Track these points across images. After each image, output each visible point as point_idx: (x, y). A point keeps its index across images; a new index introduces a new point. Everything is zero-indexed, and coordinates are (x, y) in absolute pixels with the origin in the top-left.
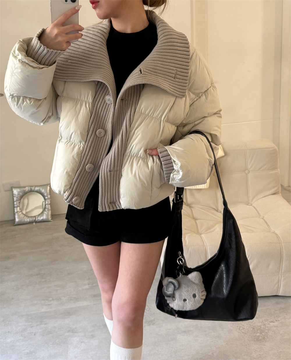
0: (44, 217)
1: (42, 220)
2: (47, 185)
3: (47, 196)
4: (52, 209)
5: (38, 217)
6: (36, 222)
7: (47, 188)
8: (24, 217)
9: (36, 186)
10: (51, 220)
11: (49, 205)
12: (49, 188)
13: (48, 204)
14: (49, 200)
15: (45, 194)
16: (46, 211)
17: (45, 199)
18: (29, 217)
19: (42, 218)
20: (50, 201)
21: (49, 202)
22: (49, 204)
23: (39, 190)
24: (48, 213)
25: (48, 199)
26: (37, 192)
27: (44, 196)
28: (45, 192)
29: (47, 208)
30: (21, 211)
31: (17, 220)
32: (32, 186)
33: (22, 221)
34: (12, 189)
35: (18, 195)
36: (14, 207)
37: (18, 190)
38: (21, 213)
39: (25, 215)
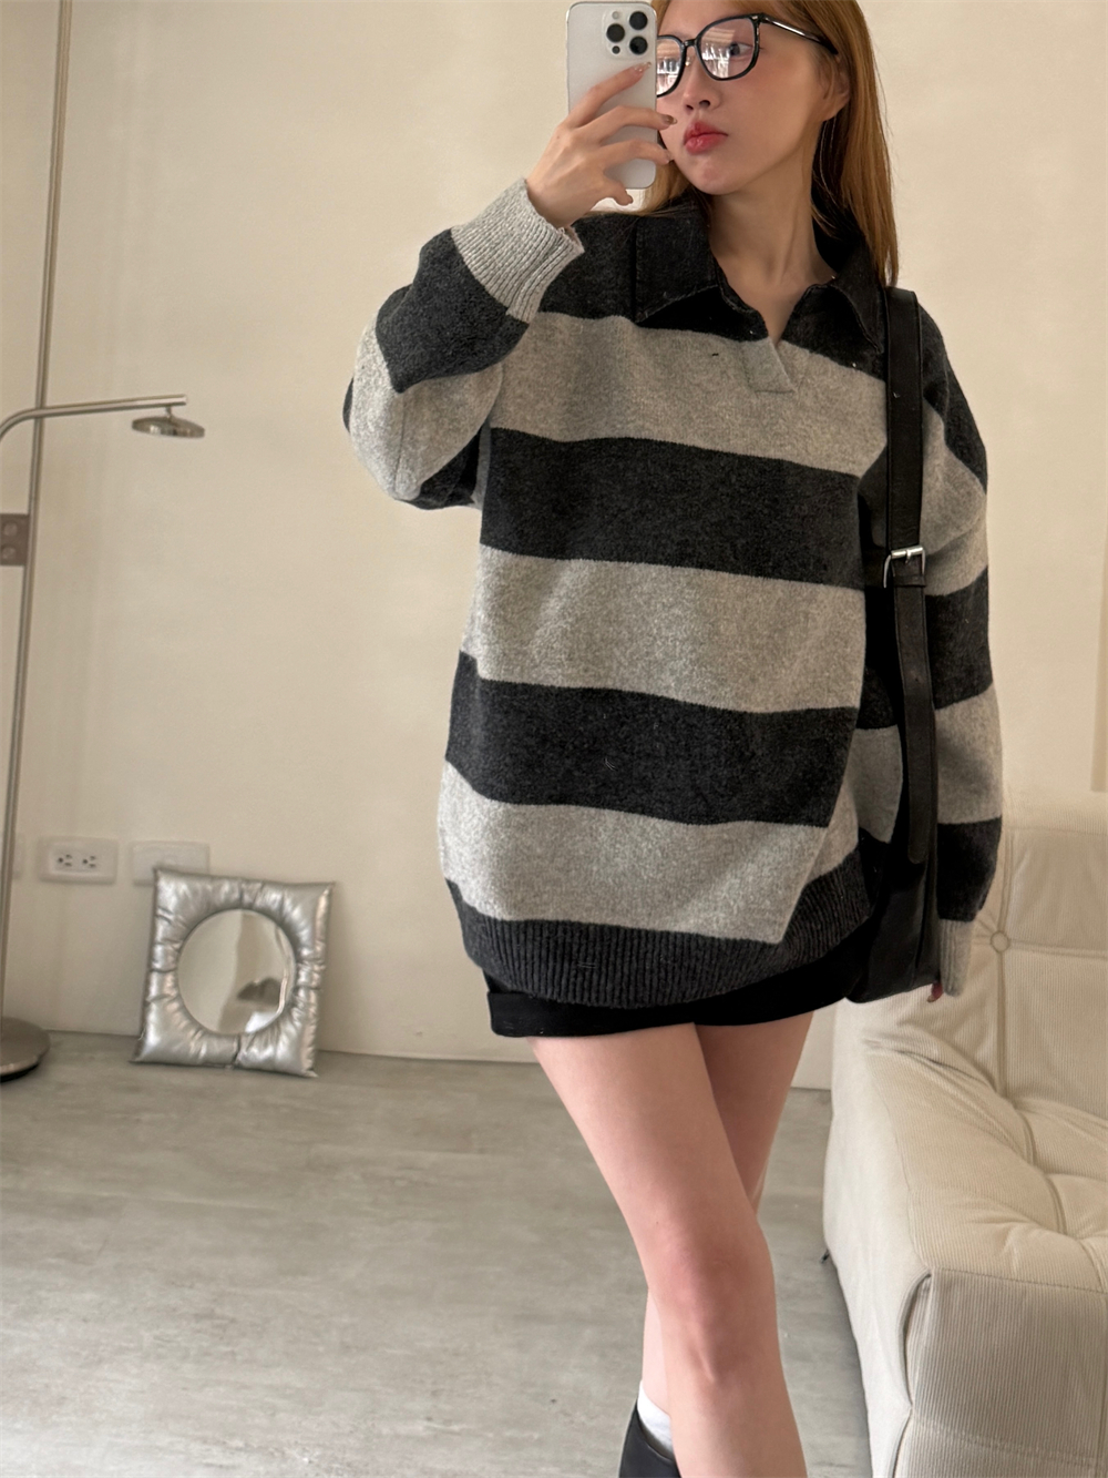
0: (281, 1050)
1: (270, 1060)
2: (322, 886)
3: (312, 947)
4: (323, 1018)
5: (251, 1044)
6: (238, 1067)
7: (316, 903)
8: (186, 1029)
9: (267, 883)
10: (311, 1069)
11: (313, 997)
12: (323, 903)
13: (308, 988)
14: (316, 968)
15: (304, 935)
16: (292, 1021)
17: (299, 959)
18: (207, 1033)
19: (269, 1052)
20: (322, 973)
21: (316, 976)
22: (316, 989)
23: (275, 907)
24: (301, 1035)
25: (313, 960)
26: (266, 912)
27: (295, 943)
28: (302, 924)
29: (301, 1005)
30: (178, 997)
31: (153, 1039)
32: (248, 881)
33: (176, 1048)
34: (156, 879)
35: (176, 912)
36: (151, 970)
37: (183, 887)
38: (175, 1005)
39: (193, 1022)
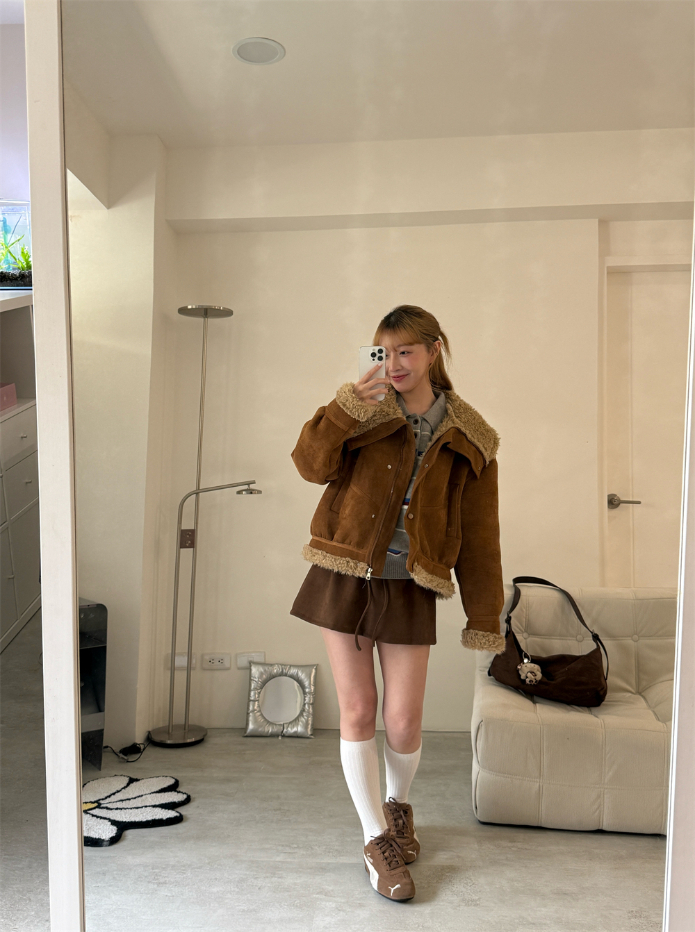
0: (299, 729)
1: (295, 732)
2: (313, 666)
3: (309, 688)
4: (315, 715)
5: (288, 727)
6: (283, 736)
7: (311, 672)
8: (263, 722)
9: (291, 666)
10: (311, 735)
11: (311, 706)
12: (314, 671)
13: (309, 704)
14: (311, 696)
15: (306, 684)
16: (303, 716)
17: (305, 693)
18: (272, 724)
19: (295, 729)
20: (313, 698)
22: (311, 704)
23: (295, 674)
24: (307, 721)
25: (310, 693)
26: (292, 677)
27: (303, 687)
28: (306, 680)
29: (306, 710)
30: (260, 711)
31: (251, 726)
32: (285, 665)
33: (260, 730)
34: (251, 666)
35: (259, 678)
36: (250, 701)
37: (261, 669)
38: (259, 714)
39: (266, 719)
